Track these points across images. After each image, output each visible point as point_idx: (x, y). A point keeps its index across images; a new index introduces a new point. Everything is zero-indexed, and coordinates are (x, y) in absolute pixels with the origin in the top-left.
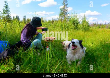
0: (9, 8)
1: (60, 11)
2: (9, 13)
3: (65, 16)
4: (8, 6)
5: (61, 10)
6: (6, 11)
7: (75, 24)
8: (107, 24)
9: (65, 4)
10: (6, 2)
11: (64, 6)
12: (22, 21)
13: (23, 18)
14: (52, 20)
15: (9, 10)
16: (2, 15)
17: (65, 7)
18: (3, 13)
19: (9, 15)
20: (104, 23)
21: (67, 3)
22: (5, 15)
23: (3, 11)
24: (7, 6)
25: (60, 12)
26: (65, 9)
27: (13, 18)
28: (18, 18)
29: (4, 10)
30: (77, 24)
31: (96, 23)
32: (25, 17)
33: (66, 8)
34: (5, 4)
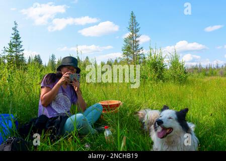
0: (20, 40)
1: (125, 43)
2: (20, 49)
3: (135, 53)
4: (20, 36)
5: (126, 41)
6: (15, 46)
7: (156, 69)
8: (220, 66)
9: (132, 29)
10: (14, 29)
11: (131, 34)
12: (47, 65)
13: (50, 60)
14: (108, 62)
15: (21, 44)
16: (7, 54)
17: (134, 35)
18: (8, 50)
19: (21, 53)
20: (214, 64)
21: (137, 27)
22: (14, 55)
23: (8, 46)
24: (17, 37)
25: (123, 46)
26: (133, 40)
27: (29, 60)
28: (38, 60)
29: (10, 44)
30: (161, 69)
31: (197, 65)
32: (53, 57)
33: (136, 37)
34: (13, 32)
